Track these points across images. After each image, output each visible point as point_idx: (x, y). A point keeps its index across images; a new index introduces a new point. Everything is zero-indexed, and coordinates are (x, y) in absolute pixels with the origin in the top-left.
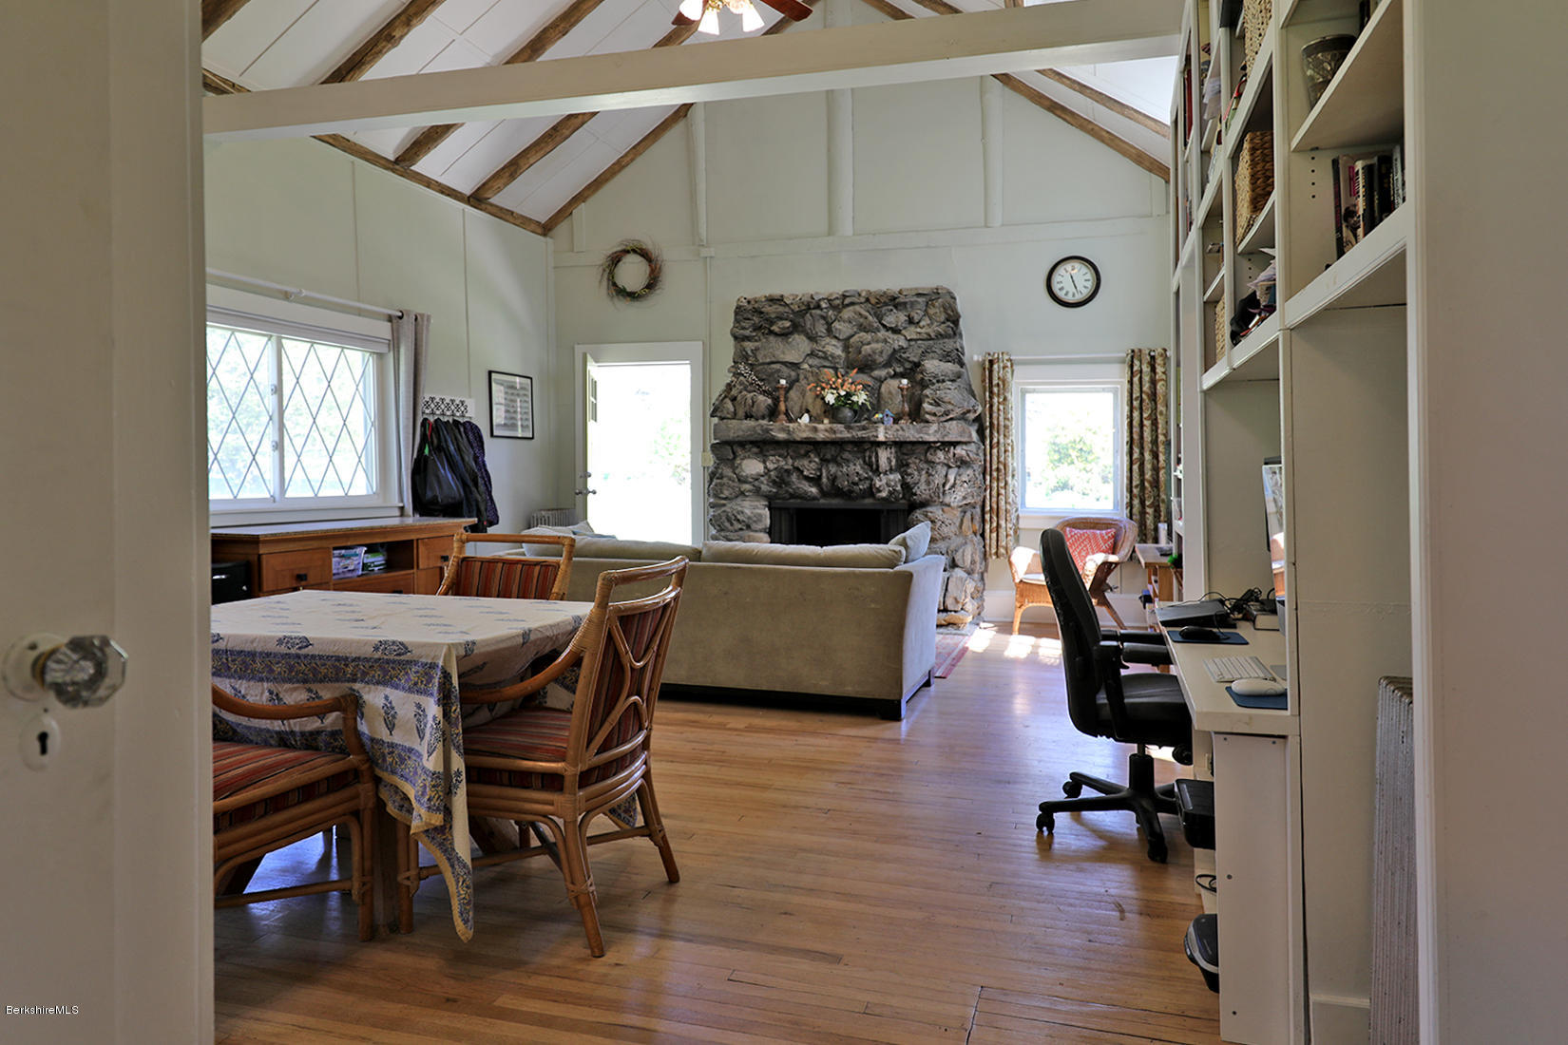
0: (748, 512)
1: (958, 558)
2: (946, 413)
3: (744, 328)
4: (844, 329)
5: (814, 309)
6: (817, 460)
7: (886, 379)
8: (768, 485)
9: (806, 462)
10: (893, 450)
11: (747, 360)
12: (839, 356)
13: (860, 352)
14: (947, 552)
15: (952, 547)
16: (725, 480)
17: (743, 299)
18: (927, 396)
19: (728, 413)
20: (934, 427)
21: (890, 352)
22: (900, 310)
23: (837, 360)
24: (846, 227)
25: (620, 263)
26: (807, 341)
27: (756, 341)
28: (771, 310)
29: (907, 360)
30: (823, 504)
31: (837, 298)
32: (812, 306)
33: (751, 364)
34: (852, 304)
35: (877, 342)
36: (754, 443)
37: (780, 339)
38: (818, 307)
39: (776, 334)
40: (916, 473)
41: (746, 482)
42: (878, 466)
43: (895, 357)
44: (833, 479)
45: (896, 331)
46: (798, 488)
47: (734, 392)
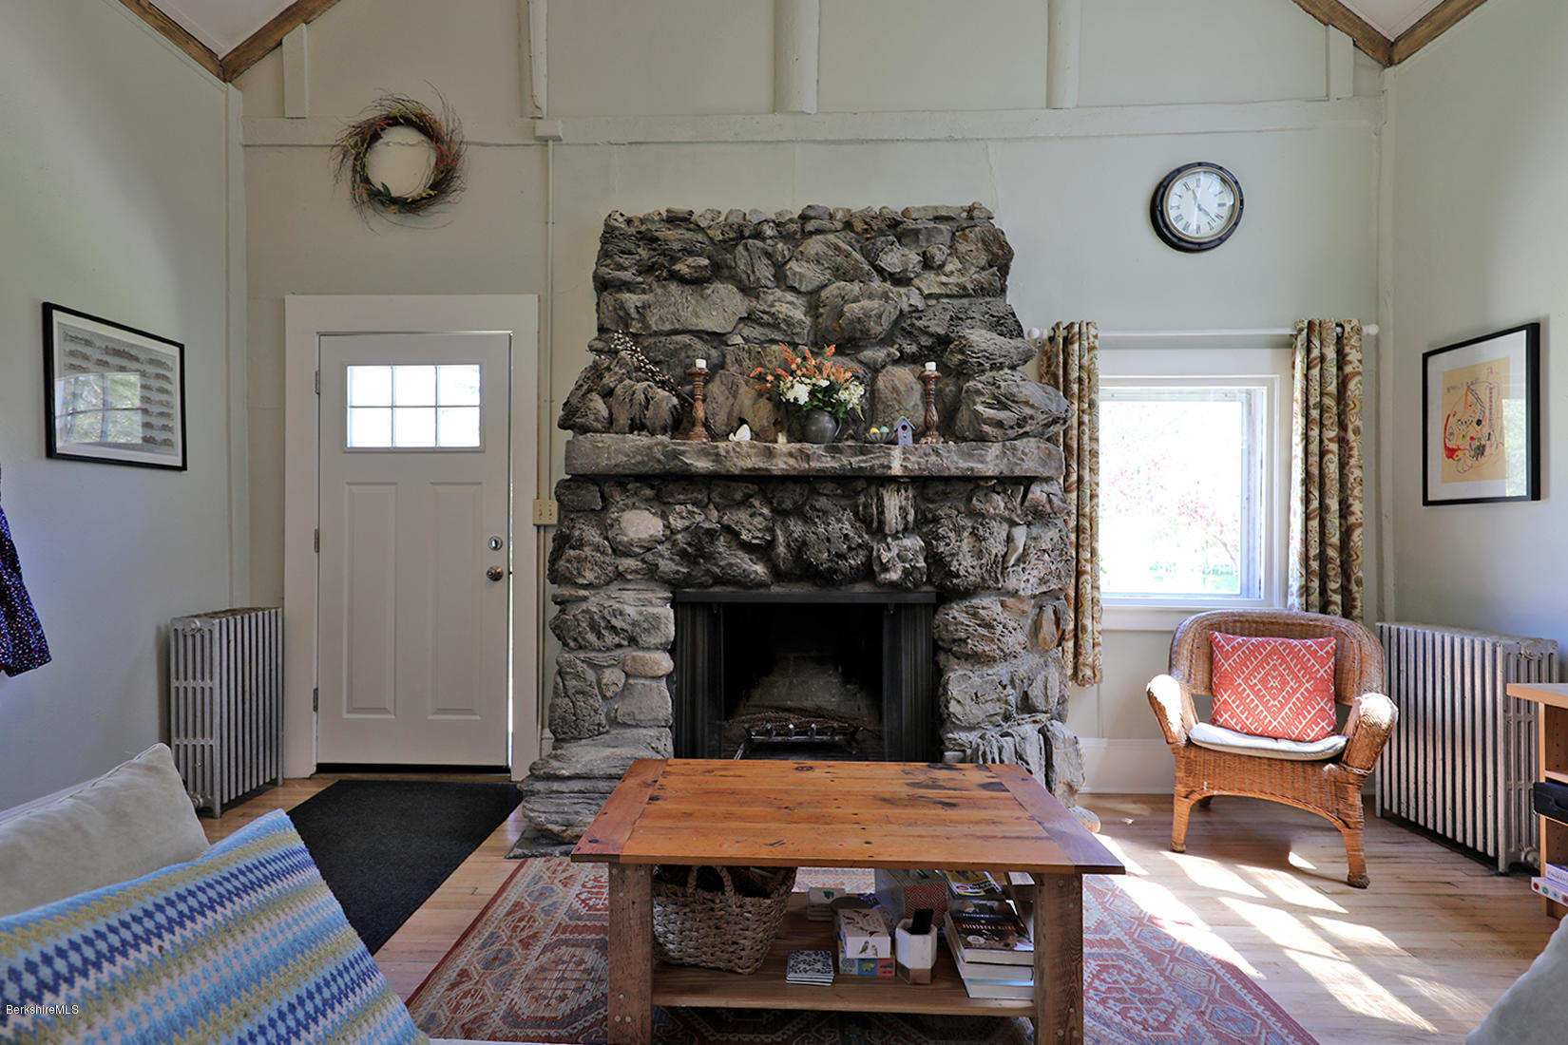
0: (630, 610)
1: (1036, 693)
2: (1021, 422)
3: (621, 267)
4: (810, 274)
5: (748, 238)
6: (766, 511)
7: (883, 367)
8: (671, 559)
9: (743, 515)
10: (910, 494)
11: (627, 326)
12: (800, 323)
13: (841, 314)
14: (1012, 682)
15: (1022, 671)
16: (587, 551)
17: (617, 216)
18: (979, 393)
19: (597, 420)
20: (994, 449)
21: (894, 317)
22: (905, 246)
23: (798, 330)
24: (806, 95)
25: (379, 145)
26: (739, 296)
27: (644, 292)
28: (674, 237)
29: (924, 331)
30: (778, 594)
31: (791, 221)
32: (747, 234)
33: (634, 335)
34: (819, 232)
35: (871, 297)
36: (644, 478)
37: (688, 290)
38: (758, 235)
39: (682, 280)
40: (952, 535)
41: (628, 555)
42: (881, 523)
43: (903, 325)
44: (800, 548)
45: (901, 280)
46: (731, 565)
47: (609, 380)
